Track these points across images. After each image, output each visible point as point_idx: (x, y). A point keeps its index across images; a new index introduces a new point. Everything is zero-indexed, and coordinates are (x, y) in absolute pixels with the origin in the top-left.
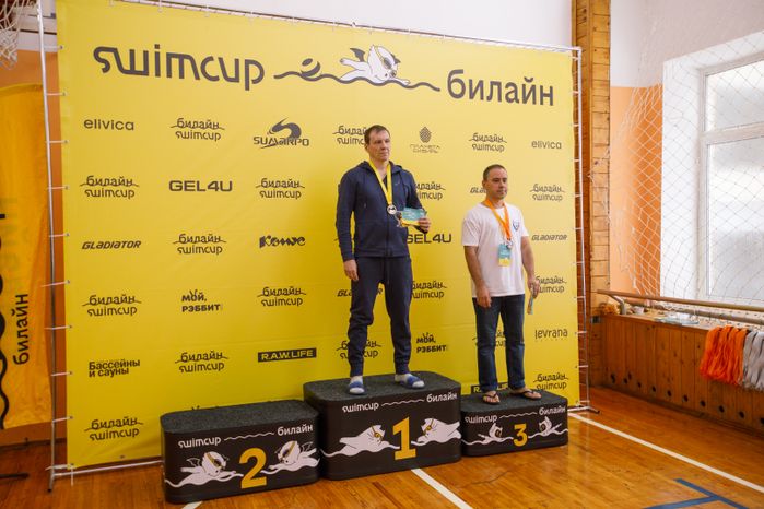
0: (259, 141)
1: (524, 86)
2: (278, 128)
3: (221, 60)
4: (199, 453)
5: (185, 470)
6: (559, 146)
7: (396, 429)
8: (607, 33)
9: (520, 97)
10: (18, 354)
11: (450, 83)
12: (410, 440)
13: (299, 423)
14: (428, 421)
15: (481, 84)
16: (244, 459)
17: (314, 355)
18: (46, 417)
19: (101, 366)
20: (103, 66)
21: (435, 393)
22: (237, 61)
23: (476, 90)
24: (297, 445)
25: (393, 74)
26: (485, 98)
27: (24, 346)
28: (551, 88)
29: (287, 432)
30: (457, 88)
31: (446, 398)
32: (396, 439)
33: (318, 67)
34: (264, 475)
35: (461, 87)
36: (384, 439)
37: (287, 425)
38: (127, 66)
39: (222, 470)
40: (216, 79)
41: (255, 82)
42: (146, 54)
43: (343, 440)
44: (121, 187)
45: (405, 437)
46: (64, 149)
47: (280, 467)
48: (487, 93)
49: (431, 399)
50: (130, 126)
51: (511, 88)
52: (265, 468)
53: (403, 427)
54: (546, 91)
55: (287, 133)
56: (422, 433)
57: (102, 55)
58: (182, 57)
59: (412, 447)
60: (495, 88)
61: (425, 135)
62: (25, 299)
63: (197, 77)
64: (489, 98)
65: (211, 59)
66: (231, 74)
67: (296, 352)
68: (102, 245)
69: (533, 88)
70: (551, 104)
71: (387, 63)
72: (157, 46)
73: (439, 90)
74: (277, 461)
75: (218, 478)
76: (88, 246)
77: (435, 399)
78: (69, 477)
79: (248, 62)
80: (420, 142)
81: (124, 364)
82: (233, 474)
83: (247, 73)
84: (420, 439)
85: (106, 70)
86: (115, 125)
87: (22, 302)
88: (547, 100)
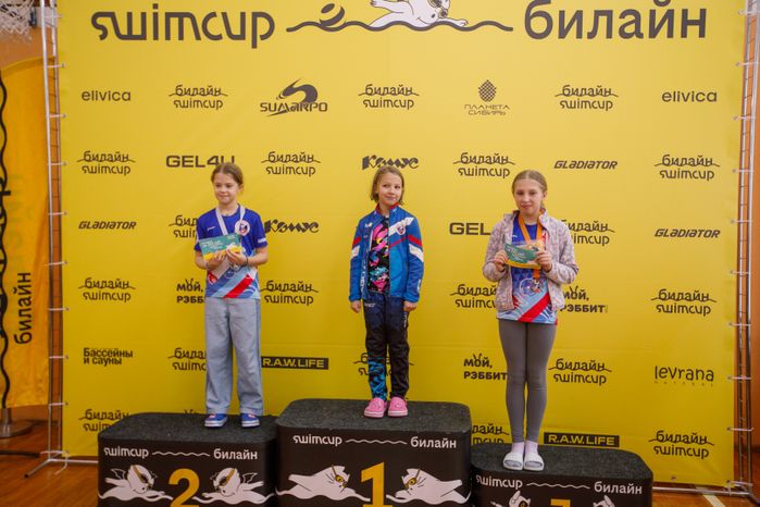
0: (265, 107)
1: (653, 13)
2: (289, 91)
3: (224, 15)
4: (124, 464)
5: (109, 480)
6: (712, 96)
7: (366, 475)
9: (645, 28)
10: (19, 333)
11: (528, 18)
12: (386, 493)
13: (240, 447)
14: (412, 472)
15: (579, 16)
16: (174, 479)
17: (326, 366)
18: (44, 400)
19: (95, 353)
20: (101, 32)
21: (422, 436)
22: (243, 15)
23: (569, 25)
24: (236, 474)
25: (444, 14)
26: (585, 35)
27: (26, 326)
28: (703, 12)
29: (225, 455)
30: (539, 25)
31: (438, 444)
32: (366, 488)
33: (342, 13)
34: (196, 503)
35: (546, 22)
36: (348, 485)
37: (226, 447)
38: (124, 31)
39: (149, 488)
40: (219, 37)
41: (263, 37)
42: (144, 15)
43: (293, 478)
44: (116, 163)
45: (378, 488)
46: (63, 124)
47: (216, 496)
48: (588, 26)
49: (415, 442)
50: (127, 97)
51: (630, 18)
52: (198, 494)
53: (375, 474)
54: (694, 16)
55: (300, 96)
56: (403, 487)
57: (100, 21)
58: (181, 16)
59: (387, 502)
60: (603, 20)
61: (487, 91)
62: (27, 278)
63: (198, 37)
64: (591, 35)
65: (213, 15)
66: (236, 31)
67: (303, 360)
68: (98, 225)
69: (670, 14)
70: (702, 34)
71: (435, 0)
72: (155, 6)
73: (511, 29)
74: (213, 489)
75: (144, 497)
76: (84, 225)
77: (423, 443)
78: (63, 464)
79: (255, 15)
80: (479, 101)
81: (117, 353)
82: (161, 495)
84: (400, 494)
85: (103, 37)
86: (112, 96)
87: (24, 280)
88: (693, 30)
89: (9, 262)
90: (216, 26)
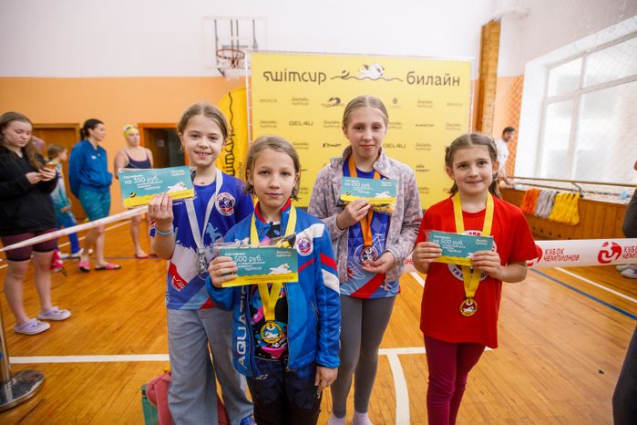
0: (323, 105)
1: (445, 77)
2: (331, 99)
3: (309, 73)
6: (461, 105)
8: (497, 51)
9: (442, 82)
11: (408, 78)
15: (423, 78)
20: (267, 78)
22: (316, 73)
23: (420, 80)
25: (382, 75)
26: (425, 84)
28: (459, 78)
30: (411, 80)
33: (349, 73)
35: (413, 79)
38: (275, 78)
40: (307, 81)
41: (322, 81)
42: (281, 73)
46: (253, 110)
48: (425, 82)
50: (276, 101)
51: (438, 79)
54: (456, 79)
55: (335, 101)
57: (266, 75)
58: (294, 73)
60: (430, 79)
61: (395, 101)
63: (300, 81)
64: (427, 84)
65: (305, 73)
66: (313, 78)
69: (449, 79)
70: (458, 85)
71: (379, 70)
72: (286, 70)
73: (402, 81)
79: (320, 74)
80: (392, 104)
83: (319, 78)
85: (267, 80)
86: (270, 101)
88: (456, 83)
89: (236, 159)
90: (306, 77)
